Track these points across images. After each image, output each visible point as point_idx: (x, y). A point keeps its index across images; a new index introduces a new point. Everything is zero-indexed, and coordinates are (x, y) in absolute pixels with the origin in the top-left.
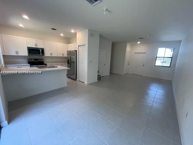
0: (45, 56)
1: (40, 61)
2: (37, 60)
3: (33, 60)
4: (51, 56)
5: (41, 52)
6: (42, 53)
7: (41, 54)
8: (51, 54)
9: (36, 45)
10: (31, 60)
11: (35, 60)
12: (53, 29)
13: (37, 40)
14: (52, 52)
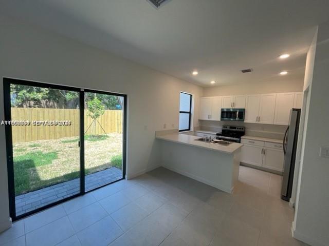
0: (245, 122)
1: (239, 130)
2: (235, 128)
3: (228, 128)
4: (257, 122)
5: (237, 116)
6: (239, 117)
7: (237, 119)
8: (258, 119)
9: (233, 104)
11: (231, 127)
12: (244, 71)
13: (235, 98)
14: (260, 116)
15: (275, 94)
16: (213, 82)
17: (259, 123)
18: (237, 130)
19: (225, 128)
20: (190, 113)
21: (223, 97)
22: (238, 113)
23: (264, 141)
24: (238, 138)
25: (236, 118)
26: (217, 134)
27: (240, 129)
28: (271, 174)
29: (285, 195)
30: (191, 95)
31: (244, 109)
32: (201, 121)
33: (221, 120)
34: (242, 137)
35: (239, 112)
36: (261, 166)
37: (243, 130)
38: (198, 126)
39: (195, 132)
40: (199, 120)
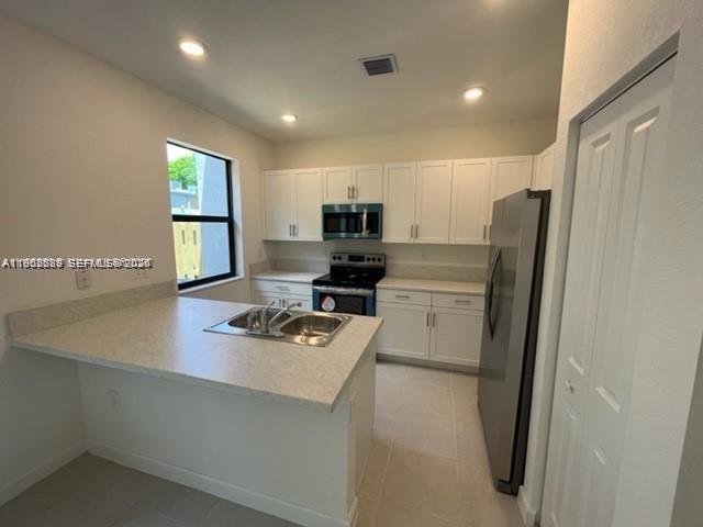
0: (384, 241)
1: (371, 263)
2: (361, 258)
3: (345, 261)
5: (364, 226)
6: (368, 227)
7: (364, 233)
8: (415, 231)
9: (352, 191)
10: (340, 258)
11: (352, 258)
13: (357, 171)
14: (418, 222)
15: (449, 162)
16: (289, 119)
17: (417, 242)
18: (366, 263)
19: (337, 261)
20: (230, 220)
21: (325, 169)
22: (365, 216)
23: (432, 292)
24: (370, 288)
25: (361, 232)
26: (316, 282)
27: (374, 259)
28: (451, 376)
29: (508, 480)
30: (228, 163)
31: (381, 205)
32: (272, 245)
33: (325, 239)
34: (377, 285)
35: (368, 214)
36: (427, 358)
37: (382, 264)
38: (264, 258)
39: (251, 279)
40: (267, 242)
